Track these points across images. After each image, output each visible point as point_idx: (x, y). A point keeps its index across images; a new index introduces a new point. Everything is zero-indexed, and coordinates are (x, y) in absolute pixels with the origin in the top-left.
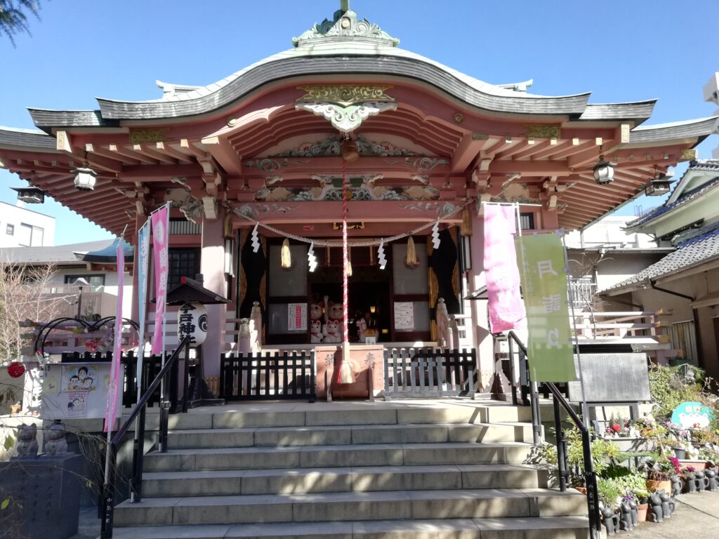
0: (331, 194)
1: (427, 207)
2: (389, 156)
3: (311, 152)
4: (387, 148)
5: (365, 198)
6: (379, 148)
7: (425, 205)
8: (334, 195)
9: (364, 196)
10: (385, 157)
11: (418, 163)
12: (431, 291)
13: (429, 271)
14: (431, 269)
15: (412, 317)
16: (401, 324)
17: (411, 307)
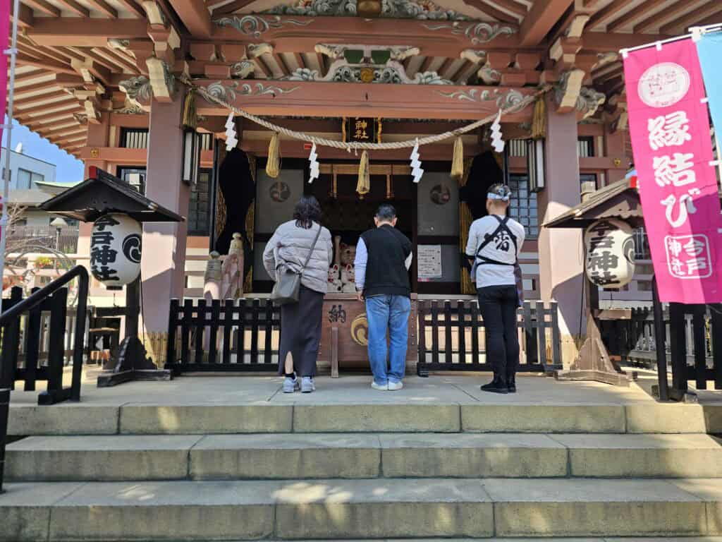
0: (342, 73)
1: (482, 96)
2: (428, 19)
3: (315, 9)
4: (426, 8)
5: (392, 80)
6: (414, 7)
7: (479, 93)
8: (347, 75)
9: (390, 79)
10: (422, 20)
11: (471, 31)
12: (463, 232)
13: (460, 206)
14: (464, 203)
15: (439, 263)
16: (425, 272)
17: (439, 252)
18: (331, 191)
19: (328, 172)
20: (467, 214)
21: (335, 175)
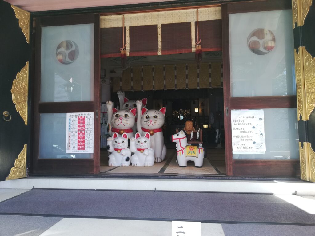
12: (302, 90)
13: (295, 53)
14: (302, 49)
15: (262, 134)
16: (243, 146)
17: (261, 119)
18: (124, 48)
19: (120, 25)
20: (309, 65)
21: (127, 28)
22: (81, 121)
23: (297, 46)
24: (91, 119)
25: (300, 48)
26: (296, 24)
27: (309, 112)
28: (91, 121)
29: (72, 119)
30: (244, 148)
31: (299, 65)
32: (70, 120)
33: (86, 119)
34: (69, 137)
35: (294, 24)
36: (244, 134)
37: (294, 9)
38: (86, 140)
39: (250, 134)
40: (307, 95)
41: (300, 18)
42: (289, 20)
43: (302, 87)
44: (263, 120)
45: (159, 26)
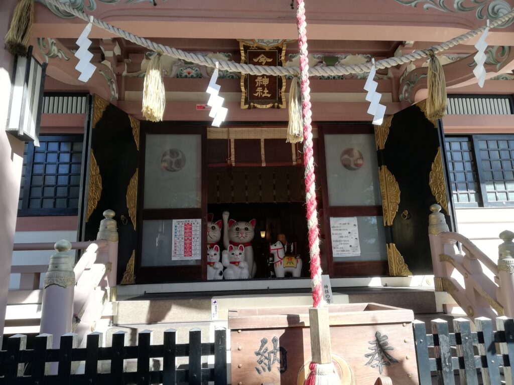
12: (386, 201)
13: (379, 171)
14: (384, 167)
15: (356, 239)
16: (342, 249)
17: (355, 225)
18: (229, 158)
19: (225, 137)
20: (390, 180)
21: (232, 141)
22: (188, 228)
23: (380, 165)
24: (198, 225)
25: (383, 166)
26: (379, 148)
27: (392, 218)
28: (198, 228)
29: (178, 226)
30: (342, 251)
31: (382, 180)
32: (176, 226)
33: (193, 225)
34: (175, 244)
35: (377, 147)
36: (341, 239)
37: (377, 135)
38: (193, 247)
39: (346, 239)
40: (390, 204)
41: (381, 143)
42: (373, 143)
43: (386, 198)
44: (357, 227)
45: (262, 140)
